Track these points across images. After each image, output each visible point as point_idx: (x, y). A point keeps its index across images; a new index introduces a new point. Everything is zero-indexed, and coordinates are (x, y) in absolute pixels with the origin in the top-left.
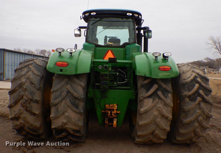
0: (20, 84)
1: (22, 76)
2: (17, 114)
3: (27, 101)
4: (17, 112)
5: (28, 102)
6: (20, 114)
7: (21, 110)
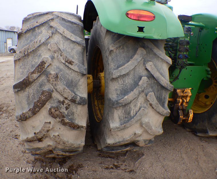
0: (39, 65)
1: (40, 46)
2: (40, 132)
3: (63, 102)
4: (40, 129)
5: (63, 105)
6: (48, 131)
7: (50, 123)
